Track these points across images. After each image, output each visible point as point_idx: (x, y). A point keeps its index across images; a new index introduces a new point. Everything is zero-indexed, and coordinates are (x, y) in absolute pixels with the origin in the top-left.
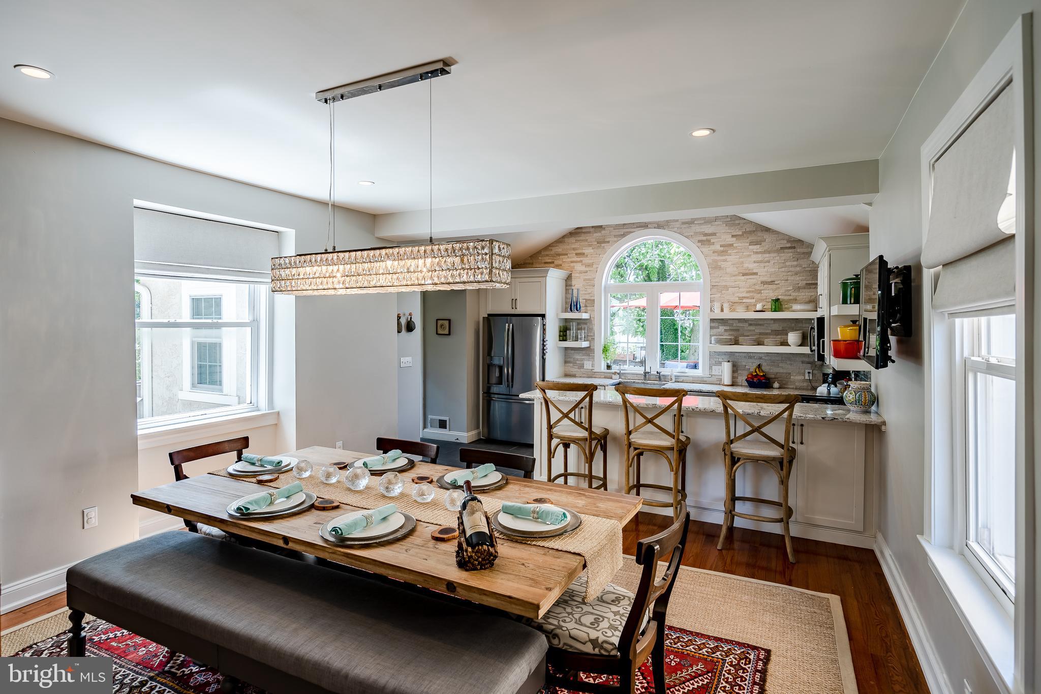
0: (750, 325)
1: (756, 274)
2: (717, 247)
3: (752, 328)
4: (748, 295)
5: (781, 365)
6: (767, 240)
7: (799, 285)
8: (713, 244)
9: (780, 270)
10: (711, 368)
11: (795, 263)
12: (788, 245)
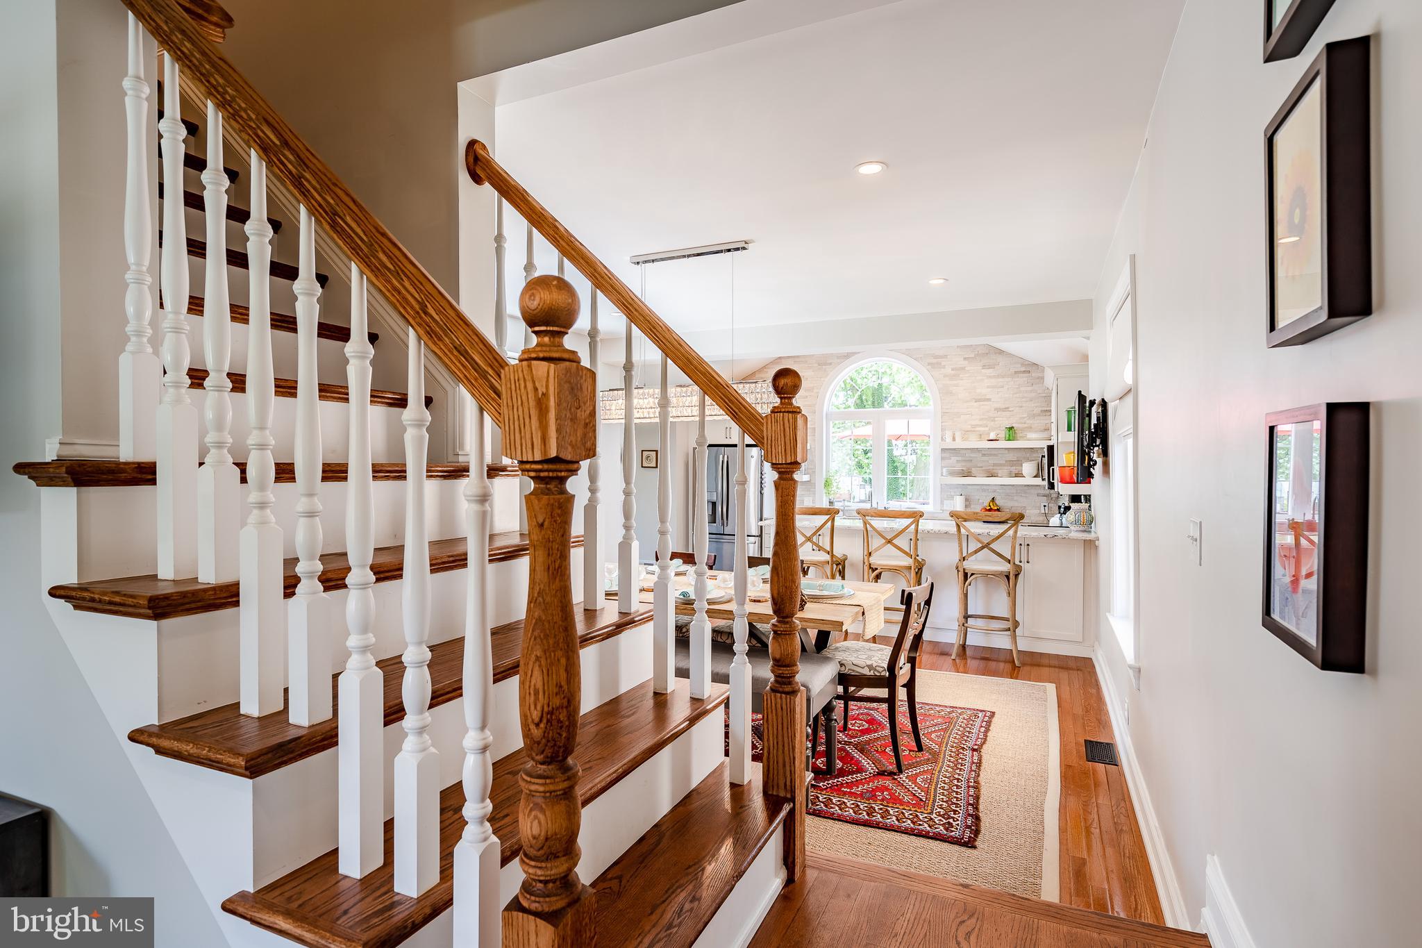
0: (984, 455)
1: (989, 400)
2: (948, 371)
3: (985, 458)
4: (981, 423)
5: (1015, 498)
6: (1000, 364)
7: (1034, 412)
8: (944, 367)
9: (1015, 396)
10: (942, 503)
11: (1030, 389)
12: (1023, 369)
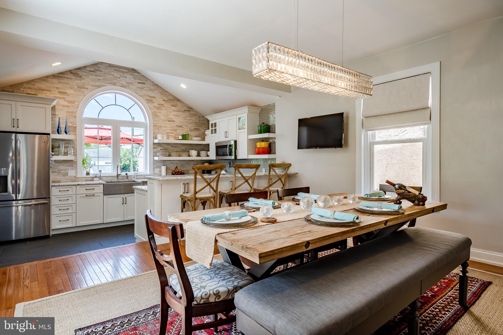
0: (172, 147)
1: (174, 121)
2: (156, 105)
3: (173, 148)
4: (171, 132)
5: (185, 166)
6: (178, 105)
7: (192, 129)
8: (154, 102)
9: (184, 121)
10: (154, 170)
11: (190, 118)
12: (187, 109)
